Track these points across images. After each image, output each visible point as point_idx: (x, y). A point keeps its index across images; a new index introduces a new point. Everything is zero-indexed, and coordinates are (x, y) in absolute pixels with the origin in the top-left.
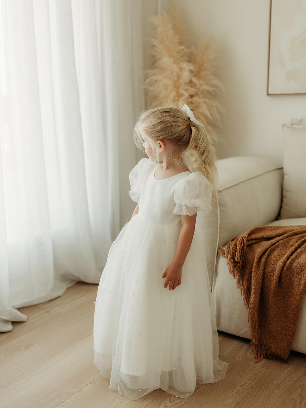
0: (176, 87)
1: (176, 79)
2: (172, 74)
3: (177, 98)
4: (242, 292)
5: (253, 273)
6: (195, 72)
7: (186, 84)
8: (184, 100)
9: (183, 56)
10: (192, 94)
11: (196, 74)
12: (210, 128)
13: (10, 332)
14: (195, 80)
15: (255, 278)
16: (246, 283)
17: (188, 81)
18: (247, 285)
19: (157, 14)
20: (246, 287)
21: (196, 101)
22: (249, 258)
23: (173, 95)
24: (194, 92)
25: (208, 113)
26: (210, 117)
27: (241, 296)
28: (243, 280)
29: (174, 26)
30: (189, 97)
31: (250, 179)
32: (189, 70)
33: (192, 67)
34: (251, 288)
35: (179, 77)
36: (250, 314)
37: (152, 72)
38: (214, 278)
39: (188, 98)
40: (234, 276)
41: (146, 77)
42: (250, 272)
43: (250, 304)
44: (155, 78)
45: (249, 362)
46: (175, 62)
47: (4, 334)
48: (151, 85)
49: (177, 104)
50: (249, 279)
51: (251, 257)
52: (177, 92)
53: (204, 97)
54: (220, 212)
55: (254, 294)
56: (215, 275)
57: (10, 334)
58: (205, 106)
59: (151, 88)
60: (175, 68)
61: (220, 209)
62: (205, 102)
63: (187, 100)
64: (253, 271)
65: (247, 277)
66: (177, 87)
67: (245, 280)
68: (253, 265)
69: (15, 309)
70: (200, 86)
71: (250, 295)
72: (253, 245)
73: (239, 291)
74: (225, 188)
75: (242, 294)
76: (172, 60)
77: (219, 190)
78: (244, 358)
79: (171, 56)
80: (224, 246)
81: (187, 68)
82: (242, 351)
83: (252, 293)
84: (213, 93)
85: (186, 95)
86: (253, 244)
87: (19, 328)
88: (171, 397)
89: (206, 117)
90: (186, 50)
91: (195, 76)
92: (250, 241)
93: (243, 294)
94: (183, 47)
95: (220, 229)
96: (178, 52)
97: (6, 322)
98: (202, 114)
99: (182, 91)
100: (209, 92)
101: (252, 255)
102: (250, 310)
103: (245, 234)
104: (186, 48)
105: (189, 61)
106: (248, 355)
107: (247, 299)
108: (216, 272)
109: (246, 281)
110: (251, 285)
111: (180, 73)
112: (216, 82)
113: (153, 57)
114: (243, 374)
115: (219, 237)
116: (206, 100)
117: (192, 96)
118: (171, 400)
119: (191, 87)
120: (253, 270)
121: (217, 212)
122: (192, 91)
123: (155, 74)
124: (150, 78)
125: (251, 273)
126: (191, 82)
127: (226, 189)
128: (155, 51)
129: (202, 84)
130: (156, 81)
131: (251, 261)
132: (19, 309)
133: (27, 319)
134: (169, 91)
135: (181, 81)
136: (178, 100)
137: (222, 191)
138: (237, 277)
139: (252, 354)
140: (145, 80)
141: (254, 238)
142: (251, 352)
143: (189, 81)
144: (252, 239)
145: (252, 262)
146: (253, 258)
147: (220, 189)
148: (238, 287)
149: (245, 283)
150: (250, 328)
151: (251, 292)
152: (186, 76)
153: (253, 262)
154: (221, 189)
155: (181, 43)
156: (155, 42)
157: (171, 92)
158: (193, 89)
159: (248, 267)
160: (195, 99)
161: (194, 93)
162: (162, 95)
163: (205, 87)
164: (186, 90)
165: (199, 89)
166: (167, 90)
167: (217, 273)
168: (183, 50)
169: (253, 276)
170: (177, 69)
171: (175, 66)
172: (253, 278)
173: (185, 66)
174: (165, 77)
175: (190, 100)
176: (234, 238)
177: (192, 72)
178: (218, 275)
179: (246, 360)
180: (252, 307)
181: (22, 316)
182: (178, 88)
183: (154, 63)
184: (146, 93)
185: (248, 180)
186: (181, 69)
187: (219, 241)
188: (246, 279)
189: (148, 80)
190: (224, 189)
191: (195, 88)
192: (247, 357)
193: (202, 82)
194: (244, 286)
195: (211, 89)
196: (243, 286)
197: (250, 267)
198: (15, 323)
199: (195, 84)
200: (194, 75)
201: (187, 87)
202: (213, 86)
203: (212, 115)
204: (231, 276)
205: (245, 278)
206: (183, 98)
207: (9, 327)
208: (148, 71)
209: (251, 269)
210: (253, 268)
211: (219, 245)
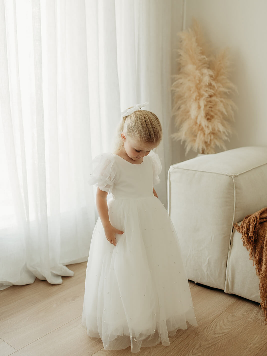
0: (197, 88)
1: (198, 82)
2: (195, 78)
3: (198, 98)
4: (254, 262)
5: (264, 247)
7: (206, 86)
8: (204, 99)
9: (204, 63)
10: (211, 95)
11: (215, 78)
12: (225, 122)
13: (61, 284)
14: (213, 83)
15: (266, 251)
16: (258, 255)
17: (208, 84)
18: (259, 257)
19: (182, 30)
20: (257, 258)
21: (214, 100)
22: (261, 234)
23: (195, 95)
24: (213, 93)
25: (224, 110)
26: (226, 113)
27: (254, 265)
28: (255, 252)
29: (197, 39)
30: (209, 97)
31: (261, 166)
32: (209, 75)
33: (211, 73)
34: (263, 260)
35: (200, 81)
36: (261, 282)
37: (178, 76)
38: (230, 249)
39: (207, 97)
40: (248, 248)
41: (173, 80)
42: (262, 246)
43: (261, 273)
44: (181, 81)
45: (259, 323)
46: (197, 69)
47: (56, 286)
48: (177, 87)
49: (199, 103)
50: (261, 252)
51: (263, 233)
52: (199, 93)
53: (221, 97)
54: (236, 193)
55: (265, 265)
56: (230, 246)
57: (60, 286)
58: (222, 105)
59: (178, 90)
60: (197, 73)
61: (236, 191)
62: (221, 101)
63: (207, 99)
65: (259, 250)
66: (198, 88)
67: (257, 252)
68: (264, 240)
69: (64, 265)
70: (218, 88)
71: (262, 265)
72: (264, 223)
73: (252, 261)
74: (240, 173)
75: (254, 264)
76: (195, 67)
77: (234, 175)
78: (255, 319)
79: (194, 64)
80: (239, 222)
81: (208, 74)
82: (254, 313)
84: (229, 93)
85: (206, 95)
86: (265, 222)
87: (67, 282)
88: (193, 350)
89: (222, 113)
90: (207, 59)
91: (214, 80)
92: (261, 219)
93: (255, 264)
94: (204, 57)
95: (236, 208)
96: (200, 61)
97: (58, 276)
98: (219, 111)
99: (203, 92)
100: (225, 93)
101: (264, 232)
102: (261, 278)
103: (257, 213)
104: (207, 57)
105: (209, 68)
106: (258, 317)
107: (258, 269)
108: (231, 244)
109: (258, 254)
110: (262, 257)
111: (201, 77)
112: (231, 85)
113: (180, 64)
114: (255, 334)
115: (235, 214)
116: (222, 99)
117: (211, 96)
118: (193, 353)
119: (211, 88)
120: (265, 244)
121: (233, 193)
122: (211, 92)
123: (181, 78)
124: (177, 82)
125: (262, 247)
126: (210, 85)
127: (241, 174)
128: (181, 59)
129: (220, 87)
130: (181, 84)
131: (262, 236)
132: (67, 266)
133: (74, 275)
134: (192, 92)
135: (202, 84)
136: (199, 99)
137: (238, 176)
138: (250, 250)
139: (262, 316)
140: (172, 83)
141: (265, 217)
142: (261, 314)
143: (209, 84)
144: (263, 217)
145: (263, 237)
146: (265, 234)
147: (236, 175)
148: (251, 258)
149: (257, 255)
150: (260, 294)
151: (262, 263)
152: (206, 79)
153: (265, 237)
154: (237, 174)
155: (202, 53)
156: (182, 53)
157: (193, 92)
158: (212, 91)
159: (260, 241)
160: (214, 98)
161: (213, 94)
162: (186, 95)
163: (222, 89)
164: (206, 91)
165: (217, 90)
166: (191, 91)
167: (232, 245)
168: (205, 58)
169: (264, 249)
170: (199, 75)
171: (197, 71)
172: (264, 251)
173: (205, 71)
174: (189, 80)
175: (209, 99)
176: (247, 216)
177: (211, 76)
178: (233, 247)
179: (257, 321)
180: (263, 276)
181: (70, 272)
182: (200, 89)
183: (179, 69)
184: (173, 93)
185: (259, 167)
186: (202, 74)
187: (235, 218)
189: (175, 83)
190: (239, 175)
191: (213, 90)
192: (258, 319)
193: (219, 85)
194: (256, 258)
195: (227, 90)
197: (262, 241)
198: (64, 277)
199: (214, 87)
200: (213, 79)
201: (207, 89)
202: (229, 88)
203: (227, 112)
204: (245, 248)
205: (257, 251)
206: (204, 98)
207: (60, 281)
208: (175, 76)
209: (263, 243)
210: (264, 242)
211: (234, 222)
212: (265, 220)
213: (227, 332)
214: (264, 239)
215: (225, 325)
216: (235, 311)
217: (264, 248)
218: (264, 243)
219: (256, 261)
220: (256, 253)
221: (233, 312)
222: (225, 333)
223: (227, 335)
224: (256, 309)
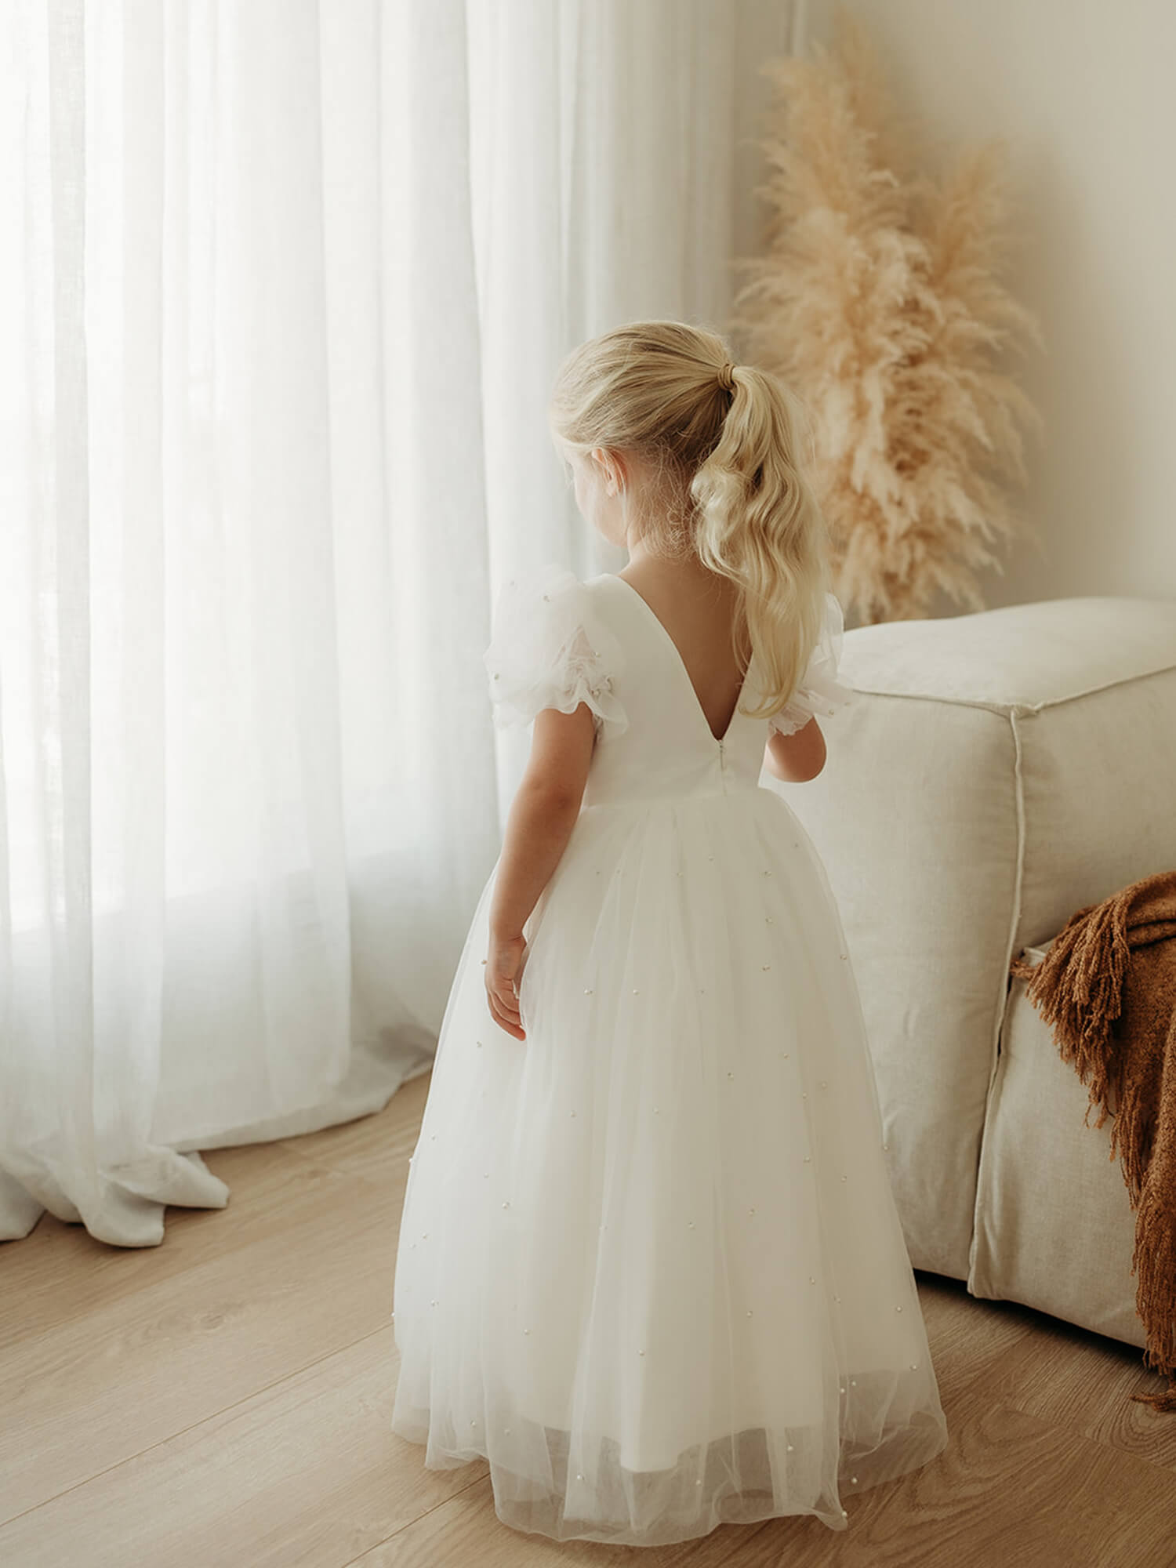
0: (853, 325)
1: (855, 291)
2: (841, 271)
3: (855, 365)
4: (1115, 1142)
5: (1168, 1063)
6: (930, 269)
7: (896, 311)
8: (883, 372)
9: (885, 209)
10: (915, 352)
11: (933, 275)
12: (980, 483)
14: (928, 299)
15: (1172, 1085)
16: (1133, 1106)
17: (901, 300)
18: (1140, 1113)
19: (788, 49)
20: (1134, 1123)
21: (930, 379)
23: (840, 352)
24: (925, 342)
25: (976, 425)
26: (985, 440)
27: (1112, 1158)
28: (1120, 1088)
29: (852, 94)
30: (905, 362)
31: (1149, 676)
32: (908, 258)
33: (916, 247)
34: (1158, 1126)
35: (866, 287)
38: (995, 1075)
39: (897, 364)
40: (1083, 1070)
41: (739, 280)
42: (1154, 1059)
44: (774, 284)
46: (852, 228)
48: (756, 314)
49: (858, 388)
50: (1150, 1087)
51: (1160, 994)
52: (858, 343)
53: (962, 366)
54: (1026, 798)
55: (1164, 1155)
56: (998, 1062)
58: (966, 398)
59: (758, 329)
60: (853, 250)
61: (1025, 789)
62: (965, 384)
63: (897, 373)
64: (1168, 1053)
65: (1139, 1078)
66: (855, 321)
67: (1132, 1092)
68: (1165, 1029)
70: (948, 321)
71: (1149, 1157)
72: (1168, 945)
73: (1104, 1137)
74: (1049, 702)
75: (1113, 1153)
76: (843, 217)
77: (1021, 709)
79: (837, 206)
80: (1036, 944)
81: (900, 253)
82: (1112, 1398)
83: (1158, 1148)
84: (999, 348)
85: (895, 352)
86: (1168, 938)
89: (968, 441)
90: (898, 187)
91: (931, 283)
92: (1151, 927)
93: (1119, 1149)
94: (886, 175)
95: (1026, 869)
96: (867, 195)
98: (953, 427)
99: (877, 340)
100: (983, 348)
104: (900, 178)
105: (905, 229)
108: (1003, 1049)
109: (1135, 1099)
110: (1155, 1115)
111: (871, 268)
112: (1011, 308)
113: (774, 209)
114: (1121, 1507)
115: (1022, 903)
116: (970, 374)
117: (914, 360)
119: (914, 323)
120: (1168, 1051)
121: (1014, 798)
122: (917, 338)
123: (773, 273)
124: (758, 285)
125: (1156, 1064)
126: (912, 307)
127: (1053, 706)
128: (778, 189)
129: (957, 315)
130: (778, 298)
131: (1157, 1011)
134: (826, 338)
135: (874, 299)
136: (860, 373)
137: (1038, 712)
138: (1092, 1077)
140: (735, 292)
141: (1168, 914)
143: (907, 302)
144: (1161, 917)
145: (1160, 1014)
147: (1029, 706)
148: (1099, 1121)
149: (1129, 1103)
151: (1155, 1142)
152: (895, 279)
153: (1169, 1016)
154: (1036, 705)
155: (878, 160)
156: (781, 157)
157: (832, 342)
158: (919, 332)
159: (1146, 1035)
160: (928, 369)
161: (924, 348)
162: (800, 351)
163: (968, 327)
164: (895, 335)
165: (942, 332)
166: (820, 334)
167: (1008, 1054)
168: (887, 184)
169: (1165, 1076)
170: (861, 255)
171: (853, 241)
172: (1164, 1082)
173: (891, 241)
174: (815, 283)
175: (907, 374)
176: (1082, 912)
177: (917, 267)
178: (1013, 1063)
180: (1154, 1206)
182: (863, 328)
183: (772, 235)
185: (1140, 679)
186: (876, 255)
187: (1020, 920)
188: (1137, 1089)
189: (746, 292)
190: (1045, 708)
191: (926, 330)
192: (1132, 1429)
193: (956, 305)
194: (1127, 1119)
195: (989, 335)
196: (1123, 1117)
197: (1153, 1035)
199: (930, 314)
200: (924, 277)
201: (897, 324)
202: (997, 322)
203: (990, 433)
204: (1067, 1071)
205: (1129, 1083)
206: (883, 363)
208: (749, 263)
209: (1159, 1046)
210: (1165, 1039)
211: (1017, 940)
212: (1167, 928)
213: (977, 1497)
214: (1166, 1022)
215: (965, 1458)
216: (1018, 1391)
217: (1165, 1069)
218: (1163, 1046)
219: (1128, 1137)
220: (1122, 1094)
221: (1009, 1395)
222: (965, 1499)
223: (973, 1514)
224: (1125, 1377)
